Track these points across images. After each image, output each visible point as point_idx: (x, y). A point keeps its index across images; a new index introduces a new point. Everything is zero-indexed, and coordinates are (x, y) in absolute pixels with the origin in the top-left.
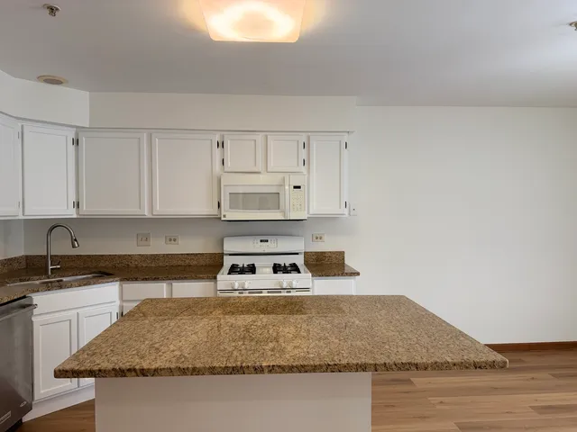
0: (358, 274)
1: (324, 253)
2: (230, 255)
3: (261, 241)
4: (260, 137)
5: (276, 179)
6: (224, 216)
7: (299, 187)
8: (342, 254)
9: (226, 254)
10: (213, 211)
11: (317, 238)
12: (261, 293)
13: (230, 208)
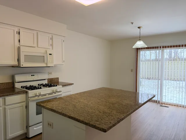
0: (73, 84)
1: (53, 78)
2: (18, 82)
3: (32, 75)
4: (35, 32)
5: (43, 51)
6: (22, 65)
7: (51, 54)
8: (58, 78)
9: (16, 82)
10: (16, 63)
11: (50, 73)
12: (46, 95)
13: (25, 62)
